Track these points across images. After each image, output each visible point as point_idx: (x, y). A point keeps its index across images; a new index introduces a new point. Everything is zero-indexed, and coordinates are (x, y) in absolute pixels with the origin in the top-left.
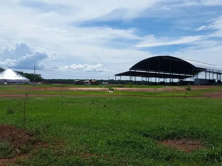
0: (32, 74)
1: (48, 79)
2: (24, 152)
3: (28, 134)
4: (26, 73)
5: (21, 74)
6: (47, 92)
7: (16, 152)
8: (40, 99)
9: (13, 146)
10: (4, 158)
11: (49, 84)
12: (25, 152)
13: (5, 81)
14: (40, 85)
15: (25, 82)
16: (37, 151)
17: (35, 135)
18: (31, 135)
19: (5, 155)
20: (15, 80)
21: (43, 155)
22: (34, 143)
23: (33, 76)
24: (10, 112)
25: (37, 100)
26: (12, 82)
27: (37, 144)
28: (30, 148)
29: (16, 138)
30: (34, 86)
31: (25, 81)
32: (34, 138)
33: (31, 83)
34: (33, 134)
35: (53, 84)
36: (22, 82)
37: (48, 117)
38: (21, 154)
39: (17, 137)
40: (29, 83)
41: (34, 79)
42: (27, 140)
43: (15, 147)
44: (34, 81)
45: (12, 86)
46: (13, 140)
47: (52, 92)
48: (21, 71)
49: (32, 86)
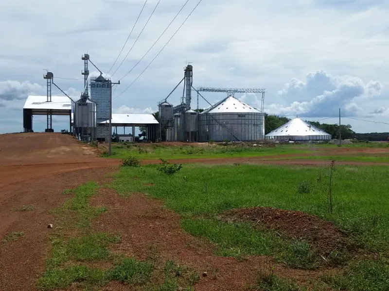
0: (335, 125)
1: (364, 133)
2: (336, 263)
3: (340, 231)
4: (324, 124)
5: (316, 125)
6: (365, 158)
7: (322, 261)
8: (352, 169)
9: (315, 250)
10: (302, 269)
11: (367, 142)
12: (338, 264)
13: (291, 138)
14: (349, 144)
15: (323, 139)
16: (358, 264)
17: (353, 234)
18: (345, 235)
19: (303, 263)
20: (306, 136)
21: (371, 274)
22: (352, 248)
23: (336, 128)
24: (304, 190)
25: (347, 172)
26: (302, 140)
27: (357, 252)
28: (345, 256)
29: (319, 235)
30: (339, 146)
31: (323, 137)
32: (350, 241)
33: (332, 141)
34: (349, 233)
35: (374, 142)
36: (318, 139)
37: (371, 204)
38: (331, 267)
39: (321, 235)
40: (330, 142)
41: (338, 133)
42: (340, 242)
43: (319, 252)
44: (338, 138)
45: (303, 146)
46: (315, 239)
47: (374, 158)
48: (316, 122)
49: (335, 147)
